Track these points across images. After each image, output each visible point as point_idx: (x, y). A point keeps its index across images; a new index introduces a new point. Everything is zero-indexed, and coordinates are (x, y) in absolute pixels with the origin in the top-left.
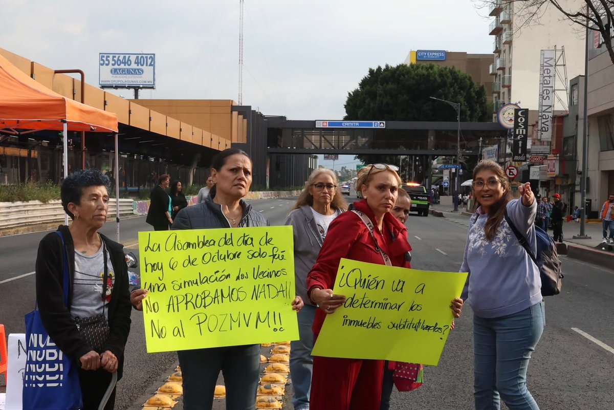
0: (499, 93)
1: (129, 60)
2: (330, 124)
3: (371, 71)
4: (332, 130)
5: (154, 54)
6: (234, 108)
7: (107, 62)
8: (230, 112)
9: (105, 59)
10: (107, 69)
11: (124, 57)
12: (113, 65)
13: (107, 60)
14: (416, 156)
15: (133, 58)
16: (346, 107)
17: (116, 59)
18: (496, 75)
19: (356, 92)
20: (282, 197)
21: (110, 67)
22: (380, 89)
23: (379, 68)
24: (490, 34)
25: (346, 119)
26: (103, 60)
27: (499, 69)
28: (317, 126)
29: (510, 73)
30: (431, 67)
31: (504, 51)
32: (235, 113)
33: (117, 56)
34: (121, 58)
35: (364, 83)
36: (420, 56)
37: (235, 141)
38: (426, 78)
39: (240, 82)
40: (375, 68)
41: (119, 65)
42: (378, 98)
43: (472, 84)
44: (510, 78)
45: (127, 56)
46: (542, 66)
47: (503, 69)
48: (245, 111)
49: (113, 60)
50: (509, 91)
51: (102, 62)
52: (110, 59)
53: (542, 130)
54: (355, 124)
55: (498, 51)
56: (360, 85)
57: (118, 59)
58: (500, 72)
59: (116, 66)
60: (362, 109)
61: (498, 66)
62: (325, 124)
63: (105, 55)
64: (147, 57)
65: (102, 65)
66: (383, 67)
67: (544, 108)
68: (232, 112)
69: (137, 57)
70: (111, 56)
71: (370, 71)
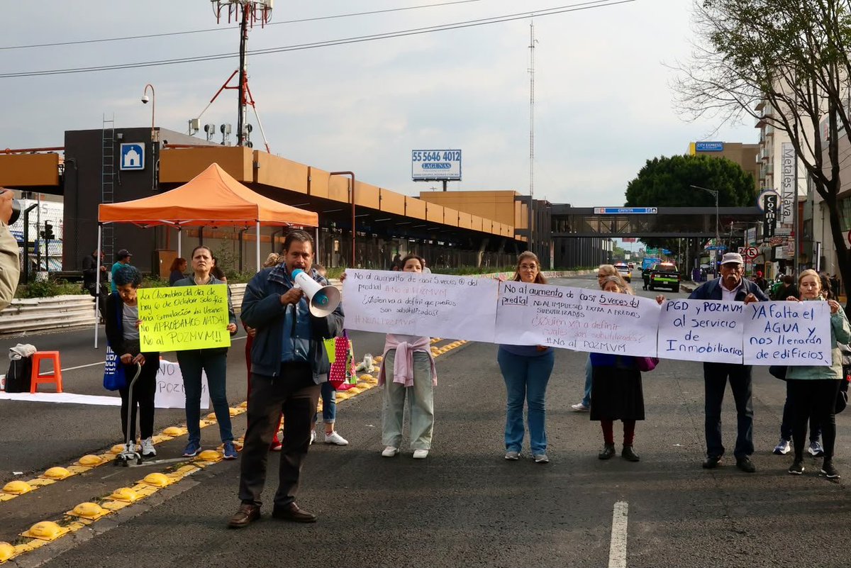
0: (764, 180)
1: (438, 155)
2: (607, 210)
3: (648, 162)
4: (611, 215)
5: (460, 150)
6: (517, 198)
7: (419, 158)
8: (513, 201)
9: (417, 155)
10: (418, 164)
11: (434, 153)
12: (424, 160)
13: (419, 156)
14: (690, 238)
15: (442, 154)
16: (626, 194)
17: (427, 155)
18: (762, 163)
19: (635, 181)
20: (566, 276)
21: (422, 162)
22: (656, 179)
23: (656, 159)
24: (756, 127)
25: (627, 205)
26: (415, 156)
27: (764, 158)
28: (595, 213)
29: (773, 162)
30: (703, 158)
31: (768, 142)
32: (518, 203)
33: (428, 152)
34: (431, 154)
35: (643, 173)
36: (700, 147)
37: (518, 226)
38: (698, 168)
39: (532, 174)
40: (651, 159)
41: (429, 160)
42: (654, 186)
43: (740, 172)
44: (773, 166)
45: (436, 152)
46: (783, 157)
47: (767, 158)
48: (526, 200)
49: (424, 156)
50: (773, 178)
51: (414, 158)
52: (422, 155)
53: (784, 214)
54: (631, 210)
55: (762, 142)
56: (639, 175)
57: (429, 155)
58: (765, 161)
59: (427, 162)
60: (640, 197)
61: (763, 157)
62: (602, 211)
63: (418, 152)
64: (454, 153)
65: (415, 160)
66: (659, 158)
67: (786, 195)
68: (514, 201)
69: (446, 153)
70: (423, 152)
71: (647, 163)
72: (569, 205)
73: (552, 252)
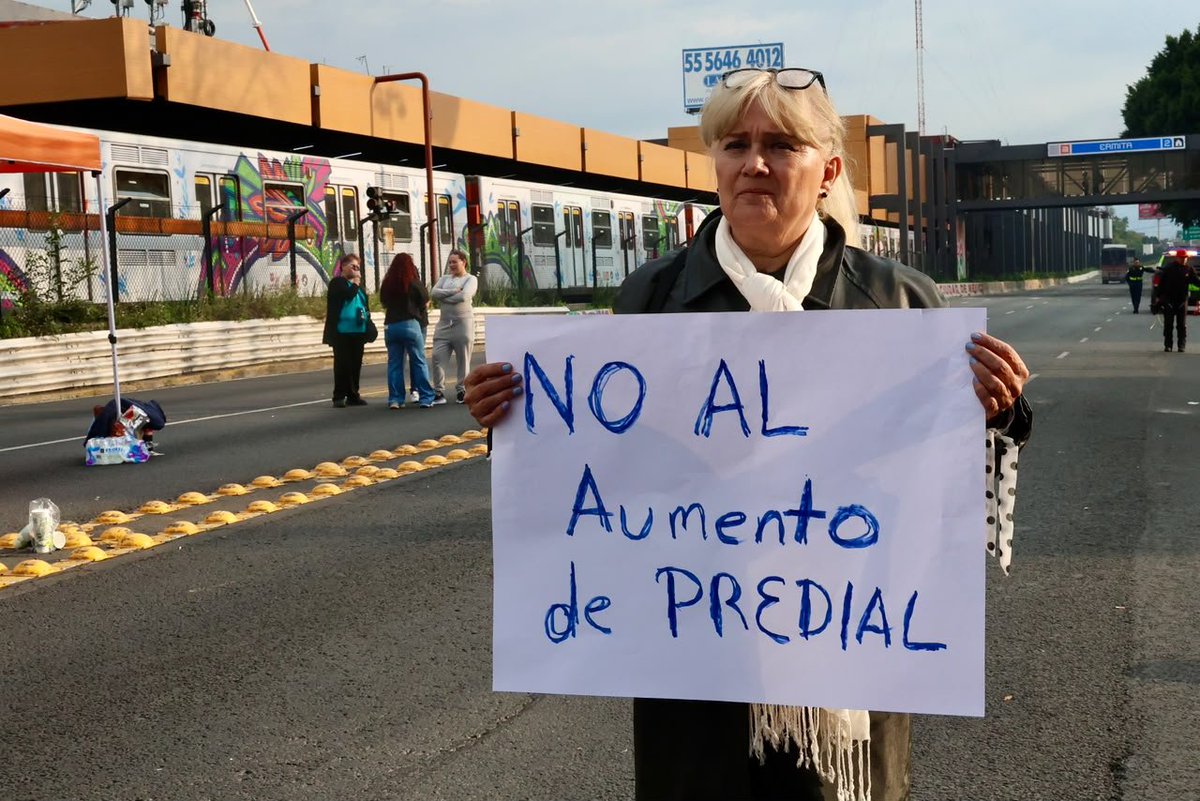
1: (736, 58)
2: (1075, 148)
3: (1170, 42)
4: (1087, 158)
5: (781, 44)
6: (873, 130)
7: (696, 65)
8: (864, 138)
9: (692, 59)
10: (697, 79)
11: (728, 54)
12: (708, 69)
13: (696, 61)
15: (743, 55)
16: (1124, 113)
17: (712, 58)
19: (1142, 85)
20: (992, 292)
21: (704, 73)
22: (1186, 75)
23: (1187, 35)
25: (1125, 135)
26: (688, 62)
28: (1050, 155)
32: (877, 141)
33: (714, 52)
34: (722, 56)
35: (1159, 65)
37: (878, 189)
40: (1177, 34)
41: (718, 69)
42: (1183, 92)
45: (733, 51)
48: (893, 133)
49: (708, 60)
51: (688, 66)
52: (702, 59)
54: (1124, 145)
56: (1150, 70)
57: (717, 59)
59: (714, 72)
60: (1152, 116)
62: (1066, 149)
63: (693, 53)
64: (768, 51)
65: (688, 70)
66: (1194, 31)
68: (868, 138)
69: (751, 52)
70: (704, 53)
71: (1167, 43)
72: (998, 142)
73: (961, 244)
